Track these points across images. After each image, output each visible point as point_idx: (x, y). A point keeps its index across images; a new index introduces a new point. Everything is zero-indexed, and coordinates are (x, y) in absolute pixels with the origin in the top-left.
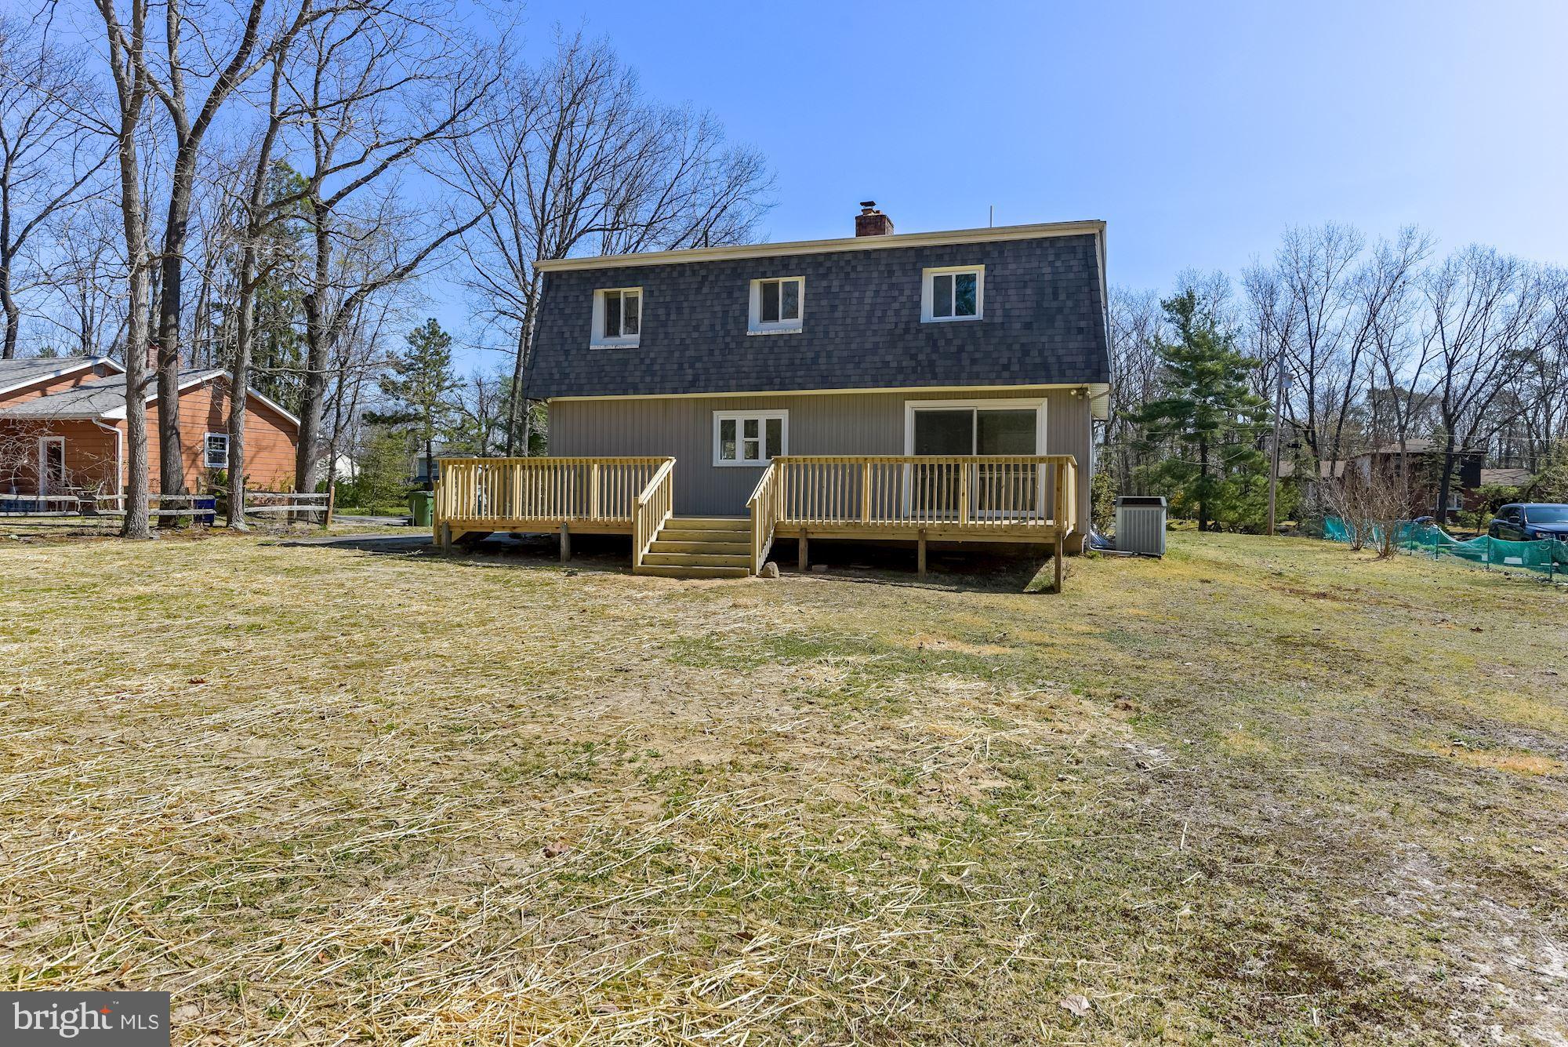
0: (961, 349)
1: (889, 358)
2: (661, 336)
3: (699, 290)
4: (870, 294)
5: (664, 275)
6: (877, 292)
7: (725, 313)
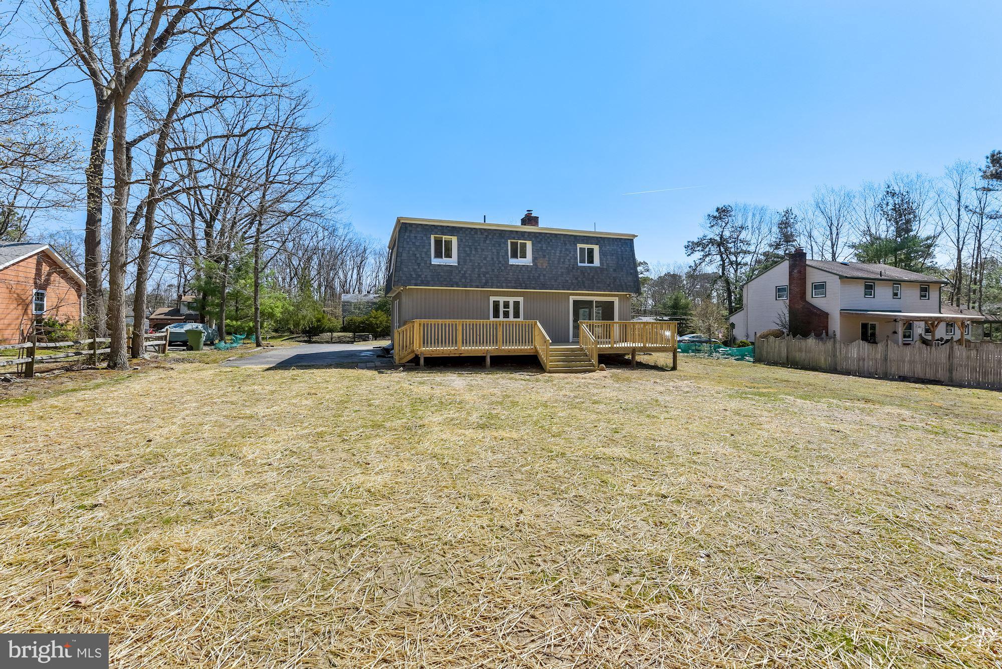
0: (593, 277)
1: (568, 279)
2: (468, 261)
3: (485, 241)
4: (558, 252)
5: (467, 232)
6: (561, 251)
7: (498, 253)
